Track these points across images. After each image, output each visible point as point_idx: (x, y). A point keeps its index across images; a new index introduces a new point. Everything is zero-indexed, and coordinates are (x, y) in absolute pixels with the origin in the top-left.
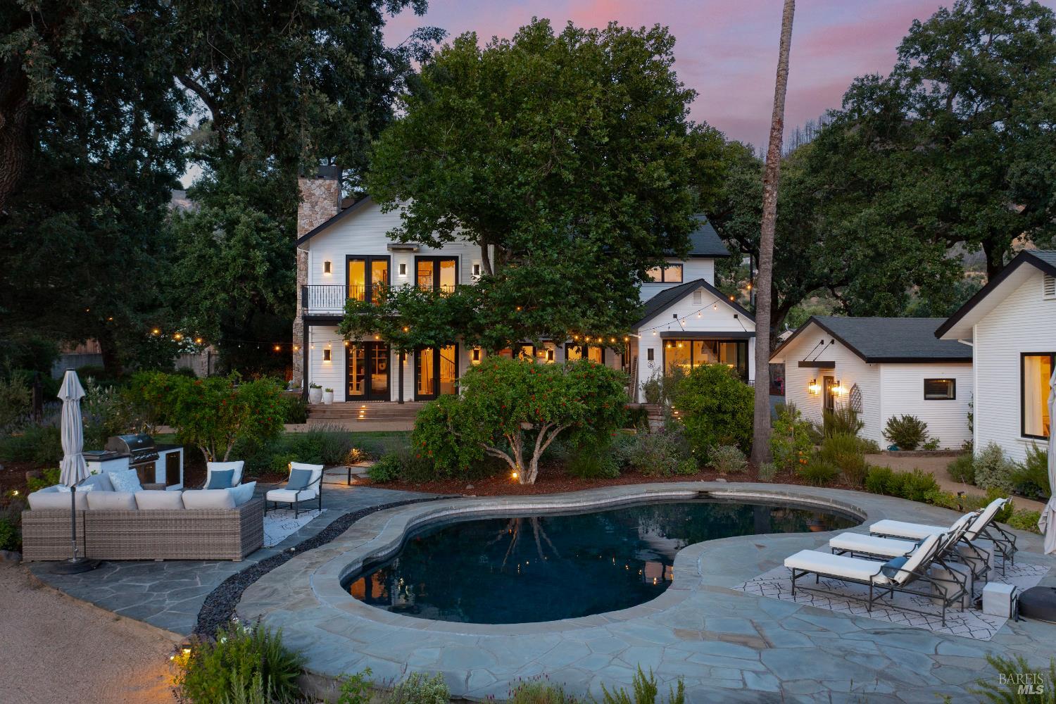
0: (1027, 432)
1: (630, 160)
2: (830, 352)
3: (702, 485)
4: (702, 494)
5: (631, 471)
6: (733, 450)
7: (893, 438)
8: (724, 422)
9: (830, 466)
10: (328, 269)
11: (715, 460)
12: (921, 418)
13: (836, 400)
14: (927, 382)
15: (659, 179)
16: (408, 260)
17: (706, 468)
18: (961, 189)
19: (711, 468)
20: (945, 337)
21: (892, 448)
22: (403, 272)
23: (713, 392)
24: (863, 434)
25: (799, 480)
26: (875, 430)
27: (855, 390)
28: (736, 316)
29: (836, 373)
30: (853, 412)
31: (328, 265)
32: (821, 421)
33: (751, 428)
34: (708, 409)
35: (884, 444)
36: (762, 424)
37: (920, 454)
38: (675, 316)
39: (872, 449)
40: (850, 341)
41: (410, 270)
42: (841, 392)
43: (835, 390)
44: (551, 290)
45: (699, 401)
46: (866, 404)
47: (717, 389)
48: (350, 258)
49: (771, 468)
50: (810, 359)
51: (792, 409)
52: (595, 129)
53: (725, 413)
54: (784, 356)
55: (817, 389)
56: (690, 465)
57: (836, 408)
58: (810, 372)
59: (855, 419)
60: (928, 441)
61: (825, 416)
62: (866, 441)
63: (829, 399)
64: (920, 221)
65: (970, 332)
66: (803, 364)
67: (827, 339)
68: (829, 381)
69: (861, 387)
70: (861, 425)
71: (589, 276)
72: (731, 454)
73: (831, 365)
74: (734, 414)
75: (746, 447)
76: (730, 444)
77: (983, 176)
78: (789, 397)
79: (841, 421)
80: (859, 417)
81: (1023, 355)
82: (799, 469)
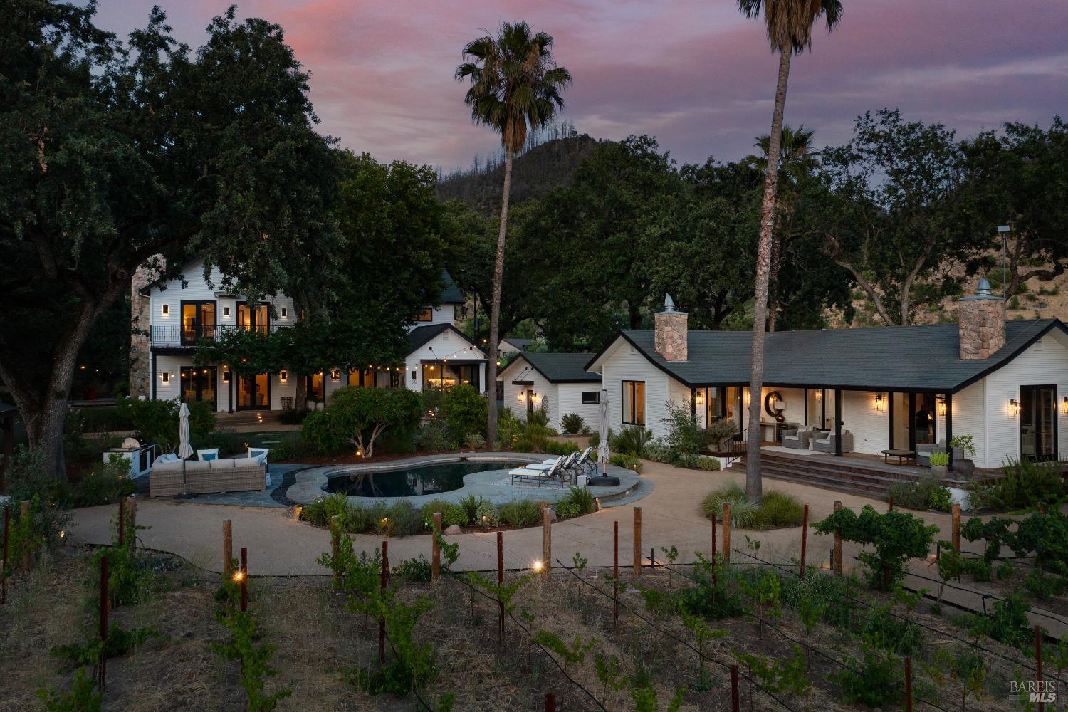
0: (625, 421)
1: (406, 248)
2: (531, 376)
3: (463, 455)
4: (464, 459)
5: (422, 449)
6: (478, 436)
7: (565, 427)
8: (471, 420)
9: (529, 442)
10: (166, 311)
11: (468, 441)
12: (581, 415)
13: (535, 404)
14: (584, 394)
15: (426, 264)
16: (231, 304)
17: (463, 446)
18: (609, 270)
19: (466, 446)
20: (588, 371)
21: (565, 433)
22: (227, 313)
23: (465, 402)
24: (550, 425)
25: (514, 450)
26: (556, 423)
27: (545, 399)
28: (471, 348)
29: (534, 388)
30: (544, 412)
31: (166, 308)
32: (526, 418)
33: (487, 423)
34: (462, 413)
35: (561, 431)
36: (493, 420)
37: (580, 436)
38: (431, 348)
39: (554, 434)
40: (543, 370)
41: (232, 311)
42: (537, 400)
43: (533, 398)
44: (356, 336)
45: (457, 407)
46: (551, 408)
47: (467, 401)
48: (184, 303)
49: (499, 444)
50: (519, 380)
51: (508, 411)
52: (387, 233)
53: (471, 414)
54: (503, 376)
55: (523, 398)
56: (454, 445)
57: (535, 410)
58: (519, 388)
59: (545, 416)
60: (584, 428)
61: (528, 415)
62: (551, 429)
63: (530, 404)
64: (586, 289)
65: (601, 367)
66: (515, 383)
67: (529, 367)
68: (530, 393)
69: (549, 398)
70: (548, 420)
71: (379, 325)
72: (476, 438)
73: (531, 383)
74: (476, 415)
75: (485, 434)
76: (475, 432)
77: (621, 263)
78: (507, 403)
79: (537, 417)
80: (548, 415)
81: (623, 381)
82: (514, 445)
